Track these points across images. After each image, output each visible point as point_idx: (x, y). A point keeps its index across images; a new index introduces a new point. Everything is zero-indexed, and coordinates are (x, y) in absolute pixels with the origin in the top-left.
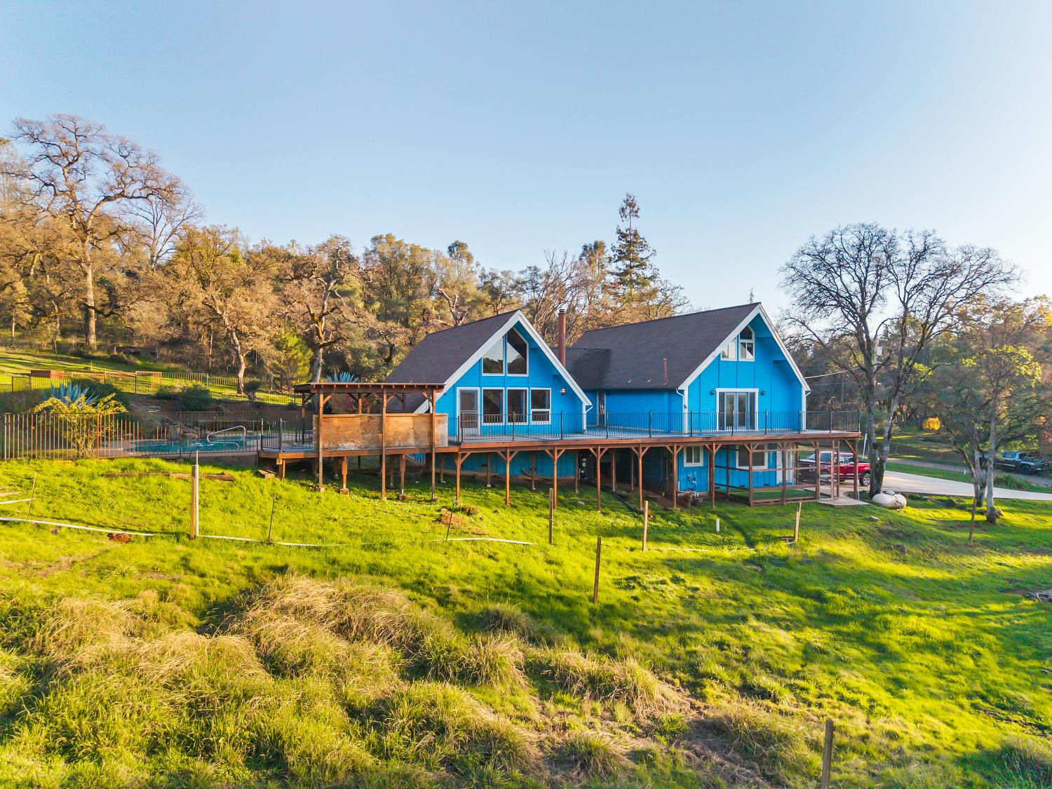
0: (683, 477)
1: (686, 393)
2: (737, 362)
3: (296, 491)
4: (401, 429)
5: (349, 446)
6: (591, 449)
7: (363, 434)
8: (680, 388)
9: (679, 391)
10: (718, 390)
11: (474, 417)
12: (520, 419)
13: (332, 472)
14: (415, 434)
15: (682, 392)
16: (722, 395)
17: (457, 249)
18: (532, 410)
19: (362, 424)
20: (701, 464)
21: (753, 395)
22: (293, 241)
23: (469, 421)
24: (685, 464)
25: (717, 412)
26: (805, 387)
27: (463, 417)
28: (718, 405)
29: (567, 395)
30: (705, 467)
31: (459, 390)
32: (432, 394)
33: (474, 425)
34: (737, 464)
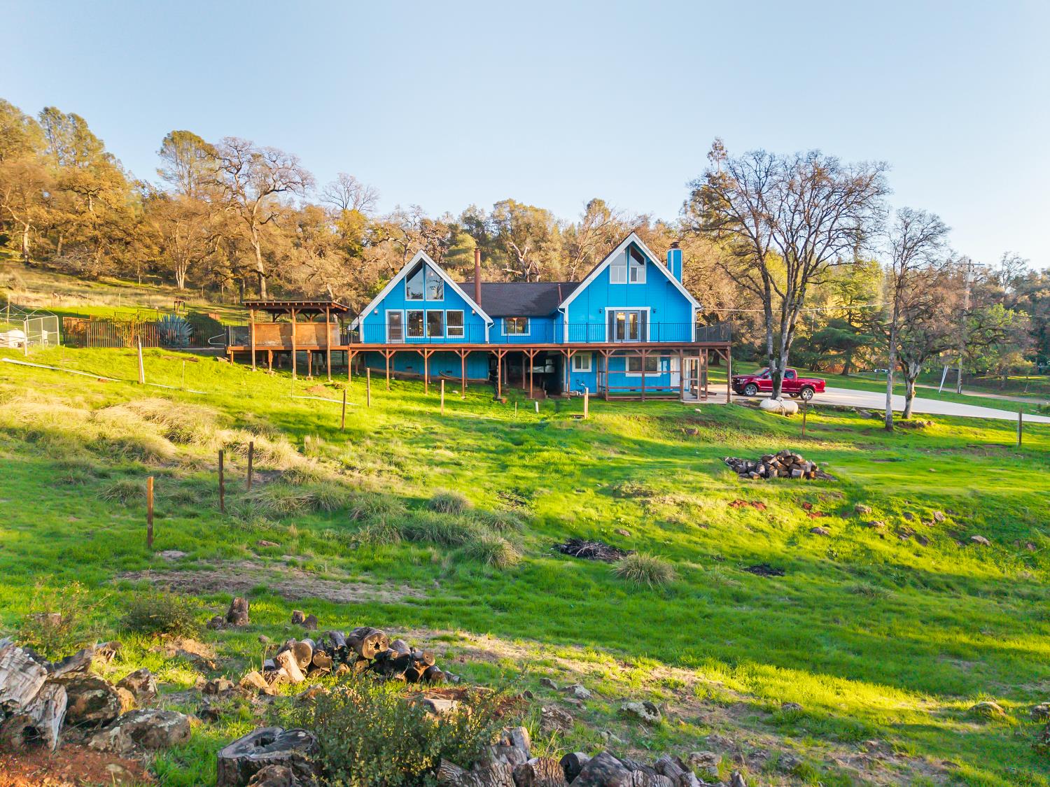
0: (572, 379)
1: (567, 311)
2: (628, 285)
3: (238, 368)
4: (306, 333)
5: (271, 343)
6: (455, 351)
7: (281, 336)
8: (560, 306)
9: (559, 309)
10: (607, 309)
11: (399, 331)
12: (440, 333)
13: (262, 357)
14: (316, 336)
15: (563, 310)
16: (611, 313)
17: (594, 206)
18: (447, 327)
19: (280, 329)
20: (590, 370)
21: (644, 313)
22: (447, 213)
23: (395, 333)
24: (574, 370)
25: (607, 327)
26: (695, 304)
27: (391, 331)
28: (607, 322)
29: (476, 314)
30: (594, 372)
31: (387, 311)
32: (325, 310)
33: (399, 337)
34: (627, 369)
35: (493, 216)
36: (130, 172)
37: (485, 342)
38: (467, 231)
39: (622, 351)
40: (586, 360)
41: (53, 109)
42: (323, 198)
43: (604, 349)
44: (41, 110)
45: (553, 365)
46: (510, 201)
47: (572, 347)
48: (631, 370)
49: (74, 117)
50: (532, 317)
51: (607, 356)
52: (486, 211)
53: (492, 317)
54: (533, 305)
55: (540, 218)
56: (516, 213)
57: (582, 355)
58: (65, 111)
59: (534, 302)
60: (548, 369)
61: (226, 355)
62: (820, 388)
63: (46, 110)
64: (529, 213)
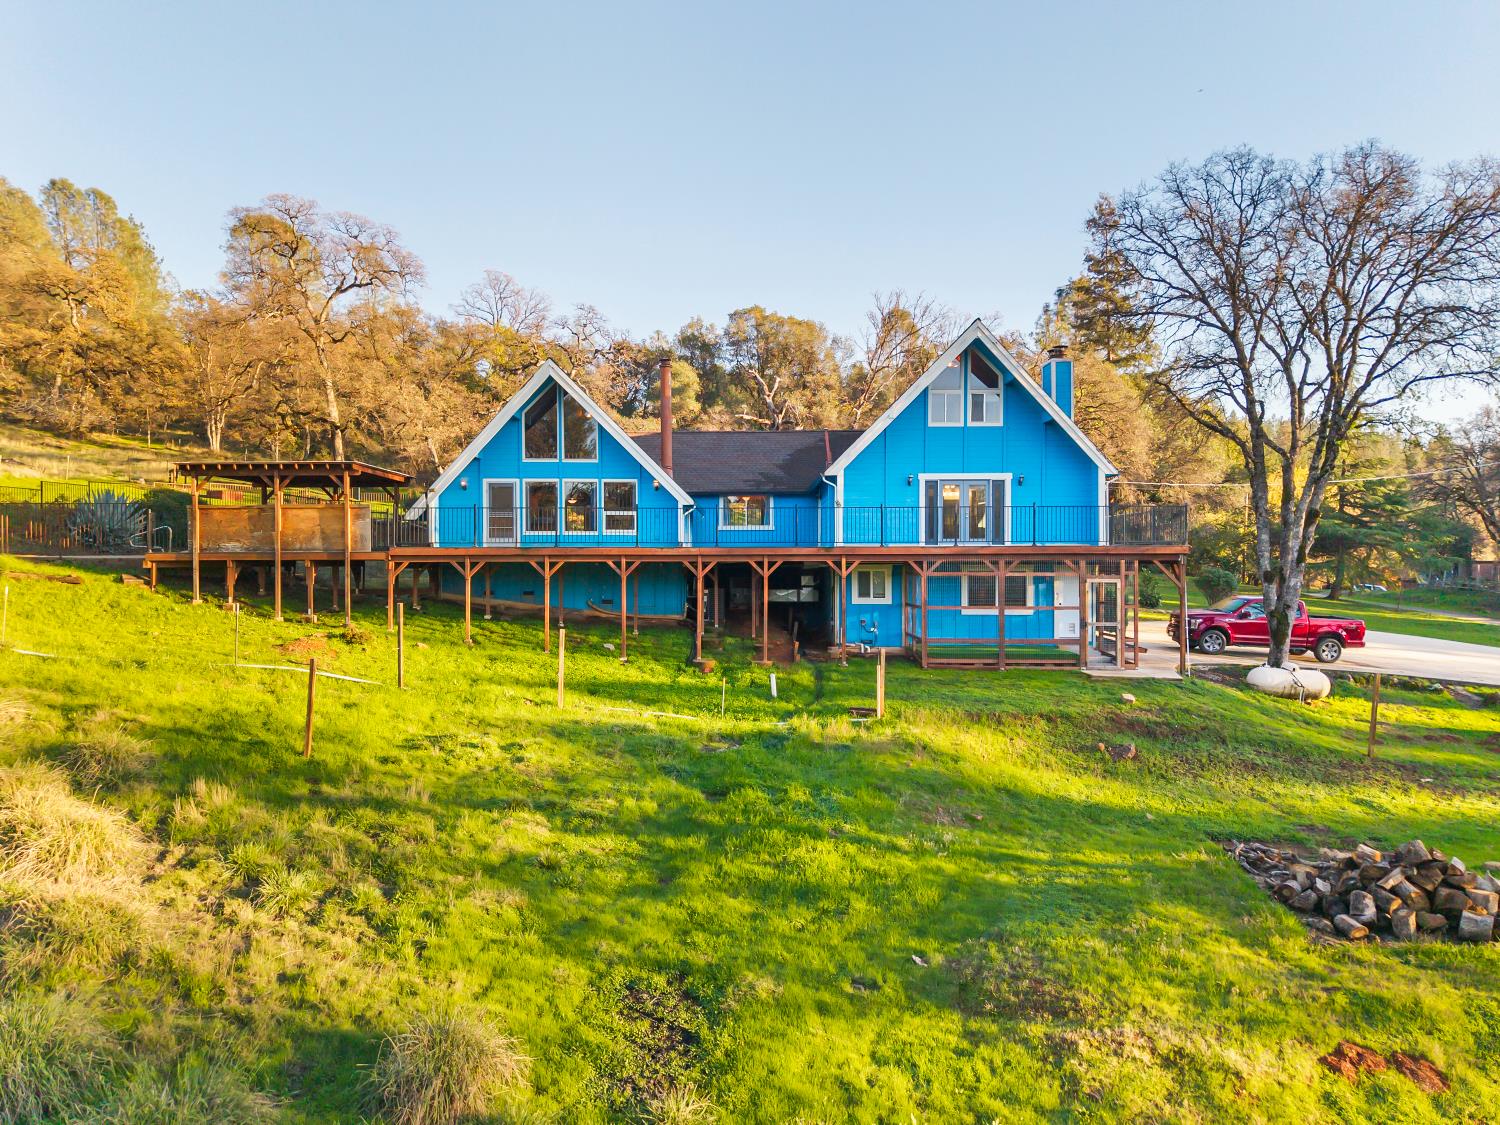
0: (850, 620)
1: (840, 480)
2: (965, 428)
3: (162, 597)
4: (303, 526)
5: (232, 546)
6: (610, 563)
7: (252, 531)
8: (829, 472)
9: (827, 478)
10: (923, 477)
11: (510, 522)
14: (323, 532)
15: (833, 479)
16: (932, 486)
18: (604, 513)
19: (250, 518)
20: (888, 600)
21: (999, 486)
23: (502, 527)
24: (856, 600)
25: (922, 513)
26: (1105, 468)
27: (493, 522)
28: (922, 502)
29: (660, 488)
30: (896, 606)
31: (486, 482)
32: (341, 479)
33: (509, 533)
34: (965, 601)
35: (727, 333)
36: (169, 274)
37: (679, 545)
38: (685, 358)
39: (955, 562)
40: (881, 576)
41: (63, 182)
42: (461, 310)
43: (920, 559)
44: (46, 183)
45: (815, 588)
46: (756, 308)
47: (851, 556)
48: (973, 603)
49: (97, 194)
50: (778, 495)
51: (925, 574)
52: (716, 324)
53: (692, 495)
54: (779, 473)
55: (805, 336)
56: (767, 328)
57: (872, 570)
58: (81, 184)
59: (780, 467)
60: (806, 594)
61: (139, 572)
62: (1355, 637)
63: (53, 183)
64: (786, 328)
